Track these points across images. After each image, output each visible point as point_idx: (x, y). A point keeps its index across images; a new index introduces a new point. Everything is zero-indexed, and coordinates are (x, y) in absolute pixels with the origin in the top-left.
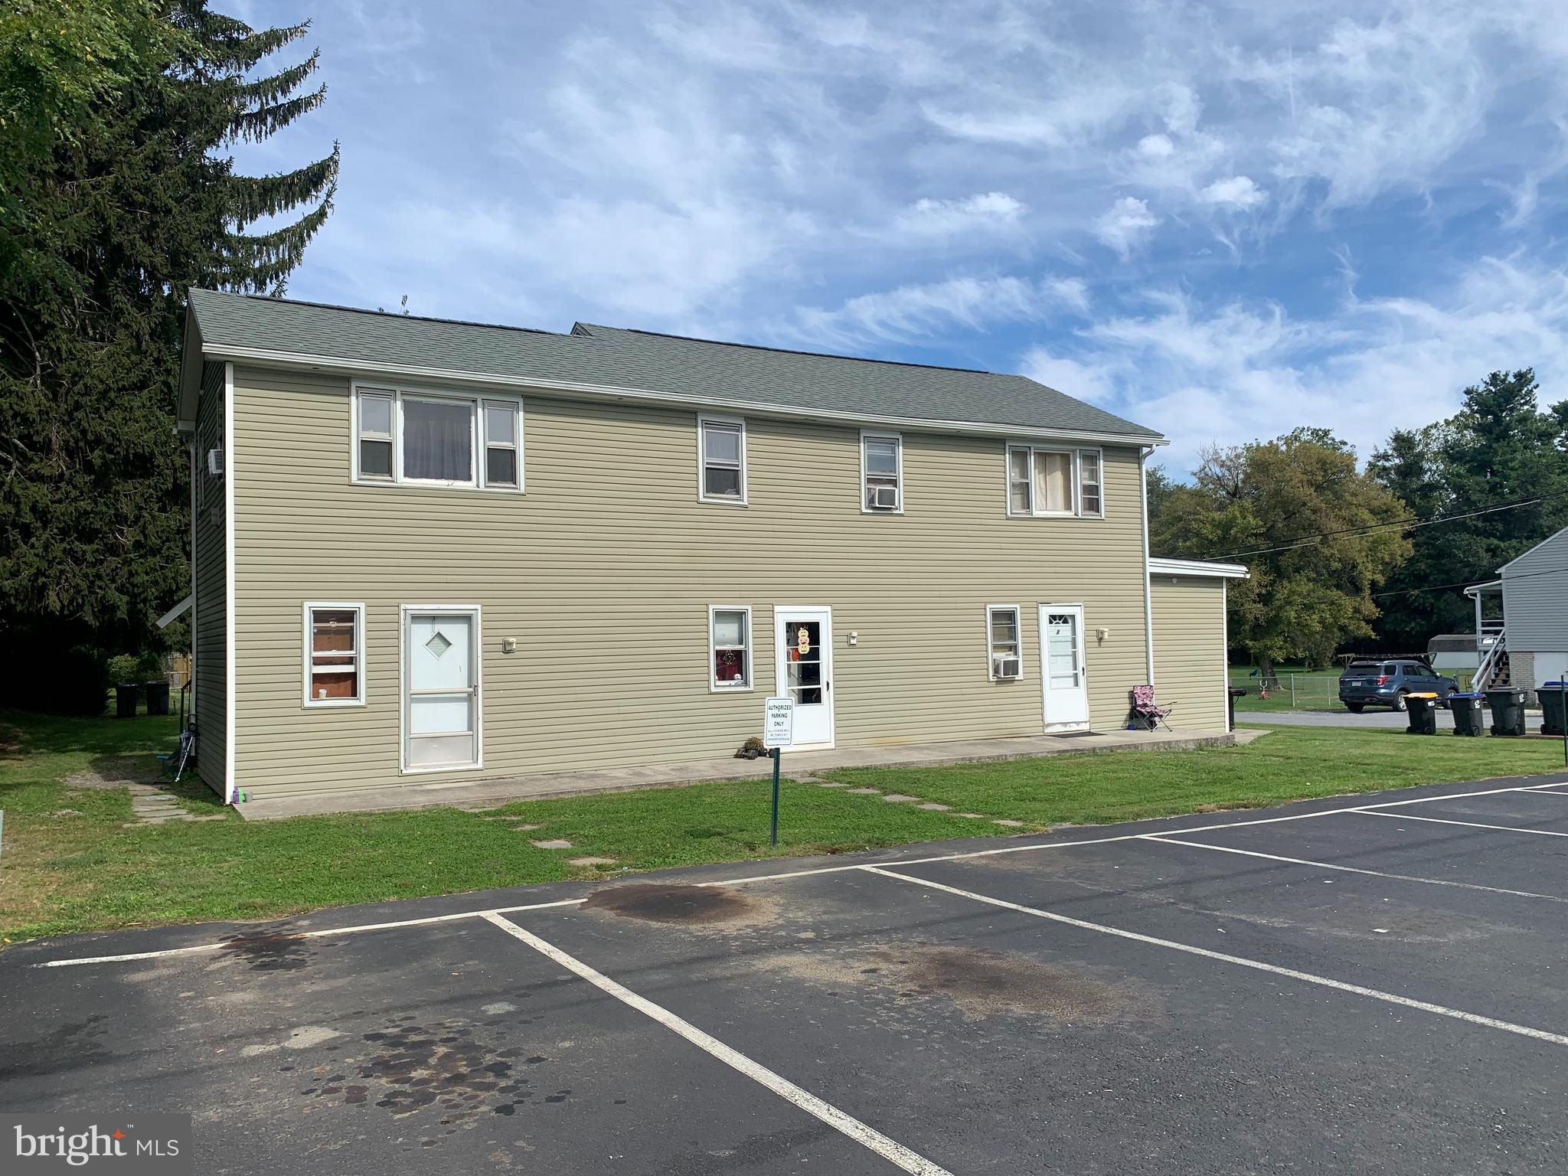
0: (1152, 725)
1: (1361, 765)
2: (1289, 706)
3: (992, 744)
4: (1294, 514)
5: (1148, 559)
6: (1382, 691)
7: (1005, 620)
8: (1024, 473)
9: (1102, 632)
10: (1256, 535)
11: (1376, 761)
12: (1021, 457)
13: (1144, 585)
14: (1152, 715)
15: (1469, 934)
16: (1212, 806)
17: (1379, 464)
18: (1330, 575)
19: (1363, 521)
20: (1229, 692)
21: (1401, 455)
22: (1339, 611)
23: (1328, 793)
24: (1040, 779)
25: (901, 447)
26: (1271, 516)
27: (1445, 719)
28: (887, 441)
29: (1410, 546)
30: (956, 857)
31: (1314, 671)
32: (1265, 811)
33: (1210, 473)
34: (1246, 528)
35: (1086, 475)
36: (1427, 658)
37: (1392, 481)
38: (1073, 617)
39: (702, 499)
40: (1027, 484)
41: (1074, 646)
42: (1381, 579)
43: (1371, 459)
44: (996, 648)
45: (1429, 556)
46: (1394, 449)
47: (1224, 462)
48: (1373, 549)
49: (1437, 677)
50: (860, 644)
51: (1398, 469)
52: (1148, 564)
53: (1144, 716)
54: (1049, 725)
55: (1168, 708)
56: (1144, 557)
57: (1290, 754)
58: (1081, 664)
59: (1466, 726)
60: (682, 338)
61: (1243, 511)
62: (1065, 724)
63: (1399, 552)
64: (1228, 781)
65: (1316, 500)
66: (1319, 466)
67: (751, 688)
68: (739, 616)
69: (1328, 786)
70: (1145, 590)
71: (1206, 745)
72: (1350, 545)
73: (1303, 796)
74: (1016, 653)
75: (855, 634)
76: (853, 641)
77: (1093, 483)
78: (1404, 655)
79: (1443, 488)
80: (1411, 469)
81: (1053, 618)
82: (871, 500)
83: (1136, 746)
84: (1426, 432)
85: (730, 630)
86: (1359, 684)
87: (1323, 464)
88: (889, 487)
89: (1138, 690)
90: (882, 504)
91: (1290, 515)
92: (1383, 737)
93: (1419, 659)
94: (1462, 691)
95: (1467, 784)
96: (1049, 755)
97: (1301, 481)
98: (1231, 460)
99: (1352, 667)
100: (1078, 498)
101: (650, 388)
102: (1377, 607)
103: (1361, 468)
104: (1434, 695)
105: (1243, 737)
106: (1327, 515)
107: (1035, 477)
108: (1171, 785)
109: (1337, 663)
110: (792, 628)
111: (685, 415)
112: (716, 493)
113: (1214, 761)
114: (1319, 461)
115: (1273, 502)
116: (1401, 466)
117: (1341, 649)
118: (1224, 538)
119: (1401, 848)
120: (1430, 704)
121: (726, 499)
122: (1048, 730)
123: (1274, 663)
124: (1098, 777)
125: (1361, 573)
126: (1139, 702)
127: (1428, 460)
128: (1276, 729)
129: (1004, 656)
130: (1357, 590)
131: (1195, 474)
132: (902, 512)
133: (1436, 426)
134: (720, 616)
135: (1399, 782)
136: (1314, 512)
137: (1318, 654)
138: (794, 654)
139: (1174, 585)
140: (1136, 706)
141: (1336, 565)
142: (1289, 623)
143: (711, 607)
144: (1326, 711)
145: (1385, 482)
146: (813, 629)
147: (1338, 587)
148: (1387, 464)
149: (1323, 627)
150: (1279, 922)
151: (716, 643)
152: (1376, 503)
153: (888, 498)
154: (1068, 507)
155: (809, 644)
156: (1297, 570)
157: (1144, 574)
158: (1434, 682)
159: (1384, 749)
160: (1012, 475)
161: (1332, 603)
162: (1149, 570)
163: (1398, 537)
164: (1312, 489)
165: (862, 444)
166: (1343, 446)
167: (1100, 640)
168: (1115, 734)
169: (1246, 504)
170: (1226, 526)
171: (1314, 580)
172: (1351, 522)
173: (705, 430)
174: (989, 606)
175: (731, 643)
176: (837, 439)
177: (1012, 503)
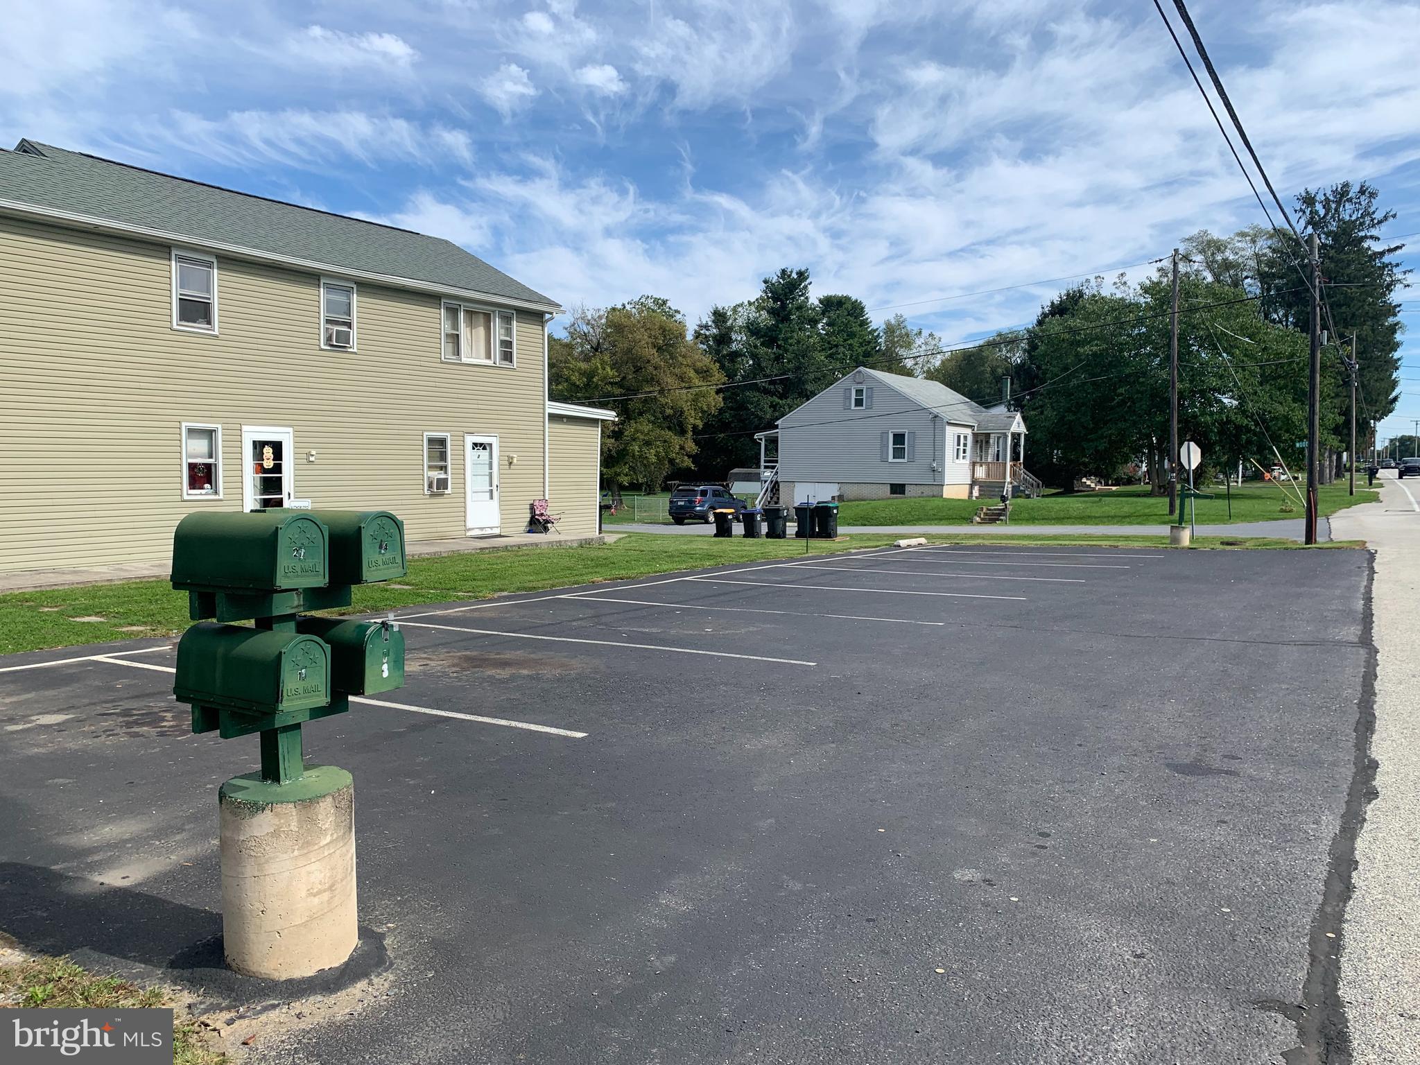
0: (546, 529)
1: (689, 555)
2: (633, 520)
3: (427, 544)
4: (641, 368)
5: (547, 403)
6: (698, 508)
7: (438, 445)
8: (455, 326)
9: (512, 458)
10: (611, 383)
11: (698, 551)
12: (453, 312)
13: (544, 422)
14: (547, 522)
15: (751, 629)
16: (601, 579)
17: (702, 332)
18: (664, 419)
19: (690, 378)
20: (600, 506)
21: (717, 327)
22: (669, 447)
23: (671, 570)
24: (474, 567)
25: (355, 295)
26: (624, 369)
27: (738, 528)
28: (345, 289)
29: (721, 399)
30: (438, 613)
31: (649, 494)
32: (632, 580)
33: (578, 330)
34: (605, 378)
35: (503, 331)
36: (728, 485)
37: (709, 346)
38: (490, 445)
39: (175, 327)
40: (458, 335)
41: (491, 468)
42: (700, 424)
43: (697, 328)
44: (430, 467)
45: (731, 408)
46: (713, 321)
47: (589, 321)
48: (695, 400)
49: (734, 499)
50: (317, 462)
51: (715, 337)
52: (547, 406)
53: (540, 523)
54: (470, 529)
55: (558, 517)
56: (544, 400)
57: (642, 549)
58: (495, 482)
59: (751, 532)
60: (136, 168)
61: (603, 363)
62: (482, 529)
63: (713, 404)
64: (606, 565)
65: (656, 358)
66: (661, 332)
67: (221, 497)
68: (210, 434)
69: (671, 566)
70: (544, 426)
71: (585, 544)
72: (680, 397)
73: (656, 572)
74: (446, 473)
75: (313, 452)
76: (312, 459)
77: (508, 339)
78: (713, 483)
79: (745, 356)
80: (723, 339)
81: (475, 445)
82: (329, 339)
83: (537, 545)
84: (735, 310)
85: (201, 446)
86: (682, 503)
87: (663, 330)
88: (345, 329)
89: (536, 503)
90: (339, 343)
91: (638, 370)
92: (701, 539)
93: (723, 486)
94: (749, 508)
95: (753, 563)
96: (473, 551)
97: (647, 343)
98: (595, 320)
99: (678, 491)
100: (497, 350)
101: (126, 221)
102: (696, 445)
103: (689, 337)
104: (733, 511)
105: (610, 539)
106: (664, 371)
107: (464, 330)
108: (569, 568)
109: (666, 489)
110: (259, 446)
111: (161, 248)
112: (188, 321)
113: (593, 554)
114: (661, 327)
115: (625, 358)
116: (716, 336)
117: (668, 478)
118: (588, 385)
119: (715, 596)
120: (730, 517)
121: (199, 327)
122: (469, 534)
123: (622, 488)
124: (516, 564)
125: (686, 418)
126: (537, 512)
127: (736, 332)
128: (630, 534)
129: (437, 475)
130: (682, 432)
131: (566, 329)
132: (355, 350)
133: (742, 305)
134: (192, 432)
135: (712, 562)
136: (656, 368)
137: (651, 481)
138: (260, 468)
139: (565, 423)
140: (535, 515)
141: (669, 412)
142: (634, 456)
143: (184, 424)
144: (659, 523)
145: (705, 347)
146: (277, 447)
147: (669, 428)
148: (708, 333)
149: (658, 459)
150: (654, 630)
151: (188, 456)
152: (699, 364)
153: (344, 338)
154: (488, 357)
155: (273, 460)
156: (641, 414)
157: (544, 414)
158: (732, 502)
159: (702, 546)
160: (446, 327)
161: (665, 441)
162: (548, 411)
163: (713, 393)
164: (655, 350)
165: (322, 290)
166: (676, 314)
167: (510, 463)
168: (518, 535)
169: (606, 358)
170: (590, 375)
171: (653, 423)
172: (681, 378)
173: (178, 264)
174: (425, 434)
175: (201, 457)
176: (299, 282)
177: (446, 349)
